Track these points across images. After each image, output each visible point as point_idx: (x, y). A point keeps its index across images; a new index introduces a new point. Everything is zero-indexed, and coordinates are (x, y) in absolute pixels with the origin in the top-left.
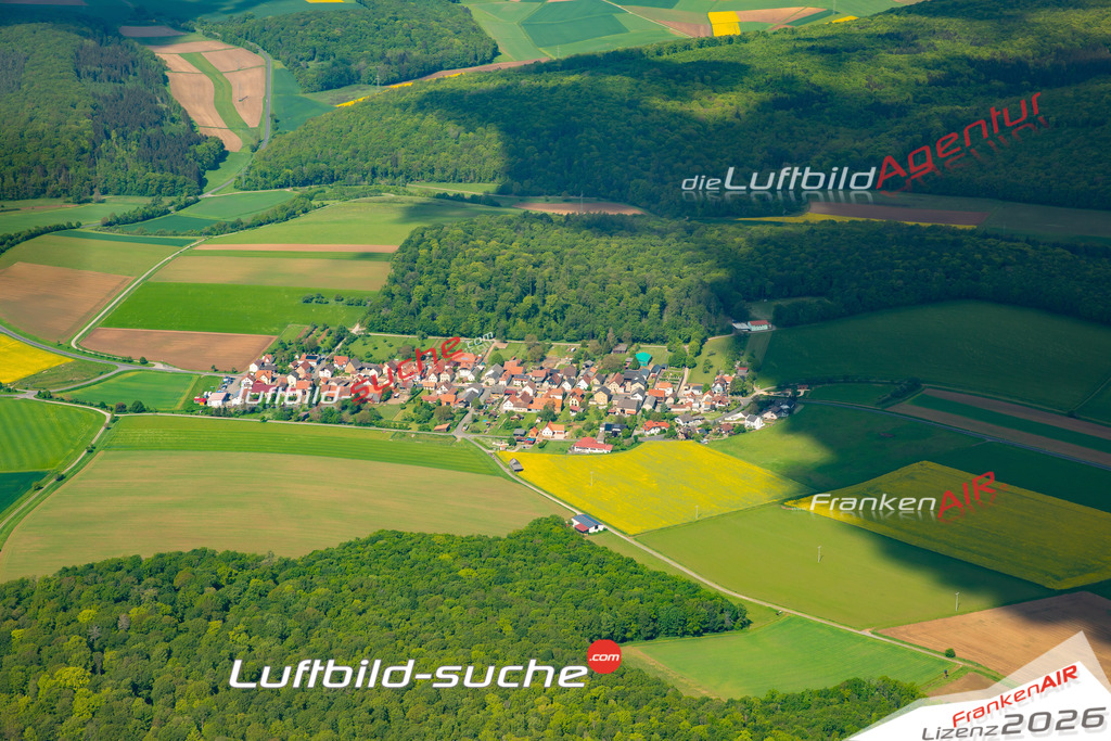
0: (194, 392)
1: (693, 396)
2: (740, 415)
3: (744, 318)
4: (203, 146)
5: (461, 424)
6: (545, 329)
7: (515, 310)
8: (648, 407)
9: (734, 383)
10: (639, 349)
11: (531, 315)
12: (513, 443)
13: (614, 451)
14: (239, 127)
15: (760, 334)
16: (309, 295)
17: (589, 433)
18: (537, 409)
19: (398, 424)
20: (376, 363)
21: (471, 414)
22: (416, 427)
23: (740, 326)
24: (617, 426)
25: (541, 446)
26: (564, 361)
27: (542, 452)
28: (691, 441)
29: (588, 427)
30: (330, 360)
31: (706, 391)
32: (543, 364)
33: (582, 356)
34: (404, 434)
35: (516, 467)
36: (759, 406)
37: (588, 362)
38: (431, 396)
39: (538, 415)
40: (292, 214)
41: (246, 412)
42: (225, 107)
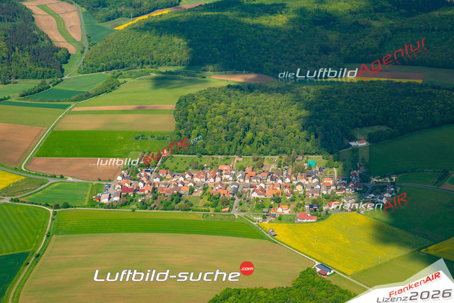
0: (92, 194)
1: (344, 184)
2: (372, 195)
3: (354, 139)
4: (60, 52)
5: (234, 207)
6: (259, 149)
7: (244, 140)
8: (325, 192)
9: (361, 176)
10: (308, 158)
11: (251, 142)
12: (264, 218)
13: (318, 220)
14: (72, 41)
15: (363, 147)
16: (137, 135)
17: (301, 209)
18: (269, 196)
19: (203, 209)
20: (182, 173)
21: (237, 200)
22: (212, 210)
23: (353, 144)
24: (316, 207)
25: (280, 219)
26: (273, 167)
27: (281, 222)
28: (355, 213)
29: (299, 205)
30: (157, 172)
31: (349, 181)
32: (263, 169)
33: (282, 163)
34: (208, 215)
35: (273, 234)
36: (380, 190)
37: (286, 167)
38: (214, 190)
39: (272, 199)
40: (113, 88)
41: (122, 205)
42: (63, 31)
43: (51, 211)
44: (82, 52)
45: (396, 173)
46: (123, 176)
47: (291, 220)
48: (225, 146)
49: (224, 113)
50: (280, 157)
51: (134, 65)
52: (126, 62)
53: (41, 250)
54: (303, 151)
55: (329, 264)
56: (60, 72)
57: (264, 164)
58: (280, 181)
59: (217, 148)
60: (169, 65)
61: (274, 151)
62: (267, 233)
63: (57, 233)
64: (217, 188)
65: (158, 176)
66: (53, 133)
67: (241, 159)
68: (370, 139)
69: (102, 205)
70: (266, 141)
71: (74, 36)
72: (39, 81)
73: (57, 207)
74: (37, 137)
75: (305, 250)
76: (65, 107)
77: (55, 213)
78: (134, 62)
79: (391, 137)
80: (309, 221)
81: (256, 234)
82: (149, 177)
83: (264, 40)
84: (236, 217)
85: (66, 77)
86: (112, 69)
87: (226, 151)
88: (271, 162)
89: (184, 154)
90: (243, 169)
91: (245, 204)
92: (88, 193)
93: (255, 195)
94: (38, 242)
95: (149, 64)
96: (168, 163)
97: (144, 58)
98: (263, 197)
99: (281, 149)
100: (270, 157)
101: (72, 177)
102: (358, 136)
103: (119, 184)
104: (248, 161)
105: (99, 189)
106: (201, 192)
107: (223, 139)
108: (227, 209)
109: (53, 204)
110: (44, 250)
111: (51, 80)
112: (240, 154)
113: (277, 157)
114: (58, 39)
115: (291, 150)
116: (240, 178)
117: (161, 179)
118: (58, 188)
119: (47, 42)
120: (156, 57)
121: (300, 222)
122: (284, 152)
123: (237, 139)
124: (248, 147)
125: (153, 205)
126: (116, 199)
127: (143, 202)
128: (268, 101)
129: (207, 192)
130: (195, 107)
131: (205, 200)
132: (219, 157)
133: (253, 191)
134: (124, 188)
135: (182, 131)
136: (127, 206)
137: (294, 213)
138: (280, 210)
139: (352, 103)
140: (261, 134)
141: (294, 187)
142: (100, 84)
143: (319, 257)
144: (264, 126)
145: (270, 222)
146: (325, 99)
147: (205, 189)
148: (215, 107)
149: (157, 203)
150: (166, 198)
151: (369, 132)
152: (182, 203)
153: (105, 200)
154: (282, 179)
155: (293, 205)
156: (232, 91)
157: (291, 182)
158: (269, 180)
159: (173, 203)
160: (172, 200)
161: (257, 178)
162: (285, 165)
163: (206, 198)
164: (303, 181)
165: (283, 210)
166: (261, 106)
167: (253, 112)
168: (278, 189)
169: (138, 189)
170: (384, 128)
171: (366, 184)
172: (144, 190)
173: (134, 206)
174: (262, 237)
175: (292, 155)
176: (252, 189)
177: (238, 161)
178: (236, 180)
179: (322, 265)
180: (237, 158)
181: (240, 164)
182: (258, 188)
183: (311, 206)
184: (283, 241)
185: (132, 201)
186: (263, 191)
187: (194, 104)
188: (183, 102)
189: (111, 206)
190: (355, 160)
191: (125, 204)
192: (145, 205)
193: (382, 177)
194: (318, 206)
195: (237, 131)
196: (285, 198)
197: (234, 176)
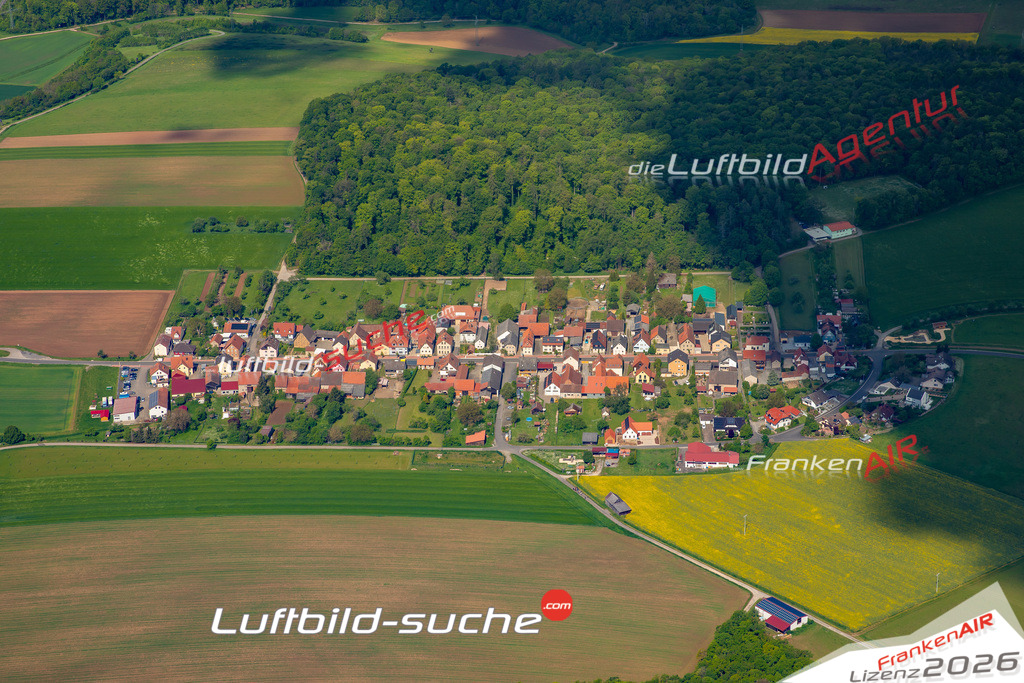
1: (805, 354)
2: (889, 385)
3: (818, 220)
5: (499, 426)
6: (551, 256)
7: (507, 231)
8: (752, 380)
9: (847, 327)
10: (691, 279)
11: (526, 237)
12: (589, 460)
13: (743, 464)
15: (844, 243)
16: (198, 219)
17: (689, 432)
18: (595, 394)
19: (413, 436)
20: (336, 330)
21: (505, 410)
22: (436, 439)
23: (815, 233)
24: (730, 419)
25: (633, 462)
26: (596, 306)
27: (637, 473)
28: (845, 439)
29: (682, 421)
30: (267, 328)
31: (817, 345)
32: (568, 312)
33: (620, 294)
34: (426, 456)
35: (620, 508)
36: (908, 367)
37: (633, 307)
38: (435, 380)
39: (604, 404)
40: (110, 77)
41: (177, 431)
45: (947, 317)
46: (169, 343)
47: (663, 464)
49: (443, 153)
50: (614, 278)
51: (159, 5)
54: (678, 260)
55: (793, 595)
57: (570, 297)
58: (619, 350)
59: (432, 254)
61: (594, 259)
62: (603, 505)
64: (443, 373)
65: (272, 342)
67: (501, 286)
68: (864, 217)
69: (119, 431)
70: (568, 232)
75: (716, 554)
79: (922, 211)
80: (718, 465)
81: (571, 509)
82: (245, 344)
84: (509, 459)
87: (459, 263)
88: (589, 292)
89: (338, 274)
90: (510, 315)
91: (529, 420)
92: (74, 396)
93: (553, 391)
98: (577, 396)
99: (615, 253)
100: (583, 277)
101: (22, 349)
102: (830, 213)
103: (162, 367)
104: (521, 290)
106: (399, 386)
107: (448, 228)
108: (480, 436)
112: (499, 271)
113: (604, 277)
115: (644, 257)
116: (504, 341)
117: (282, 351)
121: (692, 472)
122: (624, 262)
124: (519, 249)
125: (265, 429)
126: (158, 411)
127: (236, 421)
128: (561, 110)
129: (417, 384)
130: (358, 133)
131: (413, 411)
132: (440, 279)
133: (548, 381)
134: (177, 381)
135: (329, 208)
136: (191, 434)
137: (671, 445)
138: (629, 435)
139: (800, 112)
140: (555, 211)
141: (660, 365)
142: (69, 63)
144: (561, 188)
145: (607, 471)
146: (723, 101)
147: (409, 377)
148: (416, 133)
149: (275, 422)
150: (298, 408)
151: (858, 197)
152: (347, 421)
153: (126, 418)
154: (624, 342)
155: (666, 419)
156: (455, 84)
157: (652, 351)
158: (587, 346)
159: (323, 422)
160: (319, 413)
161: (553, 342)
162: (628, 300)
163: (414, 405)
164: (687, 347)
165: (639, 436)
166: (542, 127)
167: (525, 146)
168: (618, 371)
169: (217, 382)
170: (897, 185)
171: (864, 351)
172: (234, 385)
173: (211, 434)
174: (590, 519)
175: (646, 271)
176: (543, 375)
177: (493, 292)
178: (494, 349)
179: (774, 602)
180: (491, 283)
181: (502, 301)
182: (559, 371)
183: (719, 423)
184: (651, 528)
185: (203, 417)
186: (575, 377)
187: (353, 127)
188: (322, 119)
189: (145, 434)
190: (825, 283)
191: (185, 427)
192: (242, 430)
193: (907, 330)
194: (740, 423)
195: (485, 203)
196: (640, 400)
197: (488, 337)
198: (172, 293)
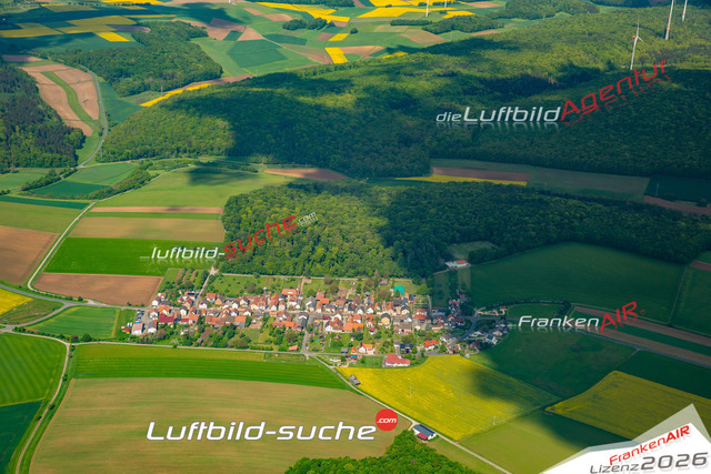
0: (120, 324)
1: (442, 318)
2: (479, 333)
3: (451, 259)
4: (73, 134)
5: (304, 344)
6: (332, 269)
7: (313, 257)
8: (418, 328)
9: (462, 306)
10: (394, 282)
11: (322, 260)
12: (343, 360)
13: (412, 365)
14: (88, 119)
15: (463, 269)
17: (389, 350)
18: (348, 331)
19: (265, 346)
20: (235, 298)
21: (307, 336)
22: (276, 348)
23: (450, 264)
24: (407, 345)
25: (363, 362)
26: (351, 292)
27: (365, 367)
28: (458, 356)
29: (386, 344)
30: (203, 295)
31: (448, 313)
32: (338, 294)
33: (362, 287)
34: (270, 355)
35: (356, 382)
36: (488, 325)
37: (367, 293)
38: (277, 321)
39: (352, 336)
40: (143, 183)
41: (160, 339)
42: (75, 107)
43: (68, 345)
44: (101, 134)
45: (506, 304)
46: (159, 300)
47: (376, 363)
48: (289, 264)
50: (360, 280)
51: (167, 153)
52: (157, 148)
53: (57, 398)
54: (388, 273)
55: (430, 424)
56: (73, 160)
57: (340, 288)
58: (360, 312)
59: (279, 266)
60: (211, 154)
61: (351, 271)
62: (348, 380)
63: (76, 376)
64: (281, 319)
65: (205, 302)
66: (68, 240)
67: (309, 281)
68: (472, 258)
69: (134, 338)
71: (89, 113)
72: (47, 171)
73: (75, 339)
74: (47, 246)
75: (398, 405)
76: (82, 206)
77: (73, 348)
78: (167, 150)
79: (497, 257)
80: (401, 365)
81: (334, 382)
82: (193, 302)
83: (331, 126)
84: (307, 358)
85: (81, 166)
86: (139, 157)
87: (291, 270)
88: (349, 286)
89: (237, 273)
90: (313, 294)
91: (318, 341)
92: (115, 322)
94: (52, 387)
95: (185, 152)
96: (216, 284)
97: (180, 144)
98: (340, 331)
99: (361, 269)
100: (346, 279)
101: (94, 300)
102: (457, 256)
103: (156, 310)
104: (318, 283)
105: (128, 316)
106: (261, 323)
107: (287, 255)
108: (295, 347)
109: (70, 336)
110: (60, 399)
111: (62, 169)
112: (309, 275)
113: (355, 279)
114: (70, 118)
115: (374, 271)
116: (309, 306)
117: (209, 305)
118: (75, 313)
119: (55, 119)
120: (194, 143)
121: (389, 367)
122: (365, 273)
123: (304, 255)
124: (318, 265)
125: (199, 340)
126: (152, 330)
127: (186, 336)
128: (341, 205)
129: (268, 323)
130: (250, 211)
131: (266, 335)
132: (282, 277)
133: (327, 324)
134: (162, 317)
136: (166, 341)
137: (381, 355)
138: (362, 350)
139: (446, 211)
140: (335, 249)
141: (378, 320)
142: (125, 176)
143: (416, 415)
144: (338, 239)
145: (351, 365)
146: (412, 205)
147: (265, 320)
148: (276, 212)
149: (204, 337)
150: (215, 331)
151: (470, 250)
152: (236, 338)
153: (137, 332)
154: (362, 308)
155: (379, 343)
156: (295, 192)
157: (375, 313)
158: (346, 310)
159: (225, 338)
160: (224, 334)
161: (331, 307)
162: (365, 290)
163: (267, 331)
164: (390, 312)
165: (366, 351)
166: (332, 212)
167: (324, 220)
168: (359, 321)
169: (179, 318)
170: (487, 245)
171: (468, 317)
172: (187, 320)
173: (175, 341)
174: (342, 386)
175: (374, 278)
176: (325, 322)
177: (306, 284)
178: (304, 309)
179: (422, 426)
180: (305, 280)
181: (309, 288)
182: (333, 320)
183: (402, 346)
184: (369, 392)
185: (172, 333)
186: (340, 323)
187: (248, 209)
188: (235, 204)
189: (145, 340)
190: (453, 287)
191: (163, 338)
192: (189, 340)
193: (488, 309)
194: (412, 346)
195: (304, 244)
196: (368, 334)
197: (302, 304)
198: (162, 278)
